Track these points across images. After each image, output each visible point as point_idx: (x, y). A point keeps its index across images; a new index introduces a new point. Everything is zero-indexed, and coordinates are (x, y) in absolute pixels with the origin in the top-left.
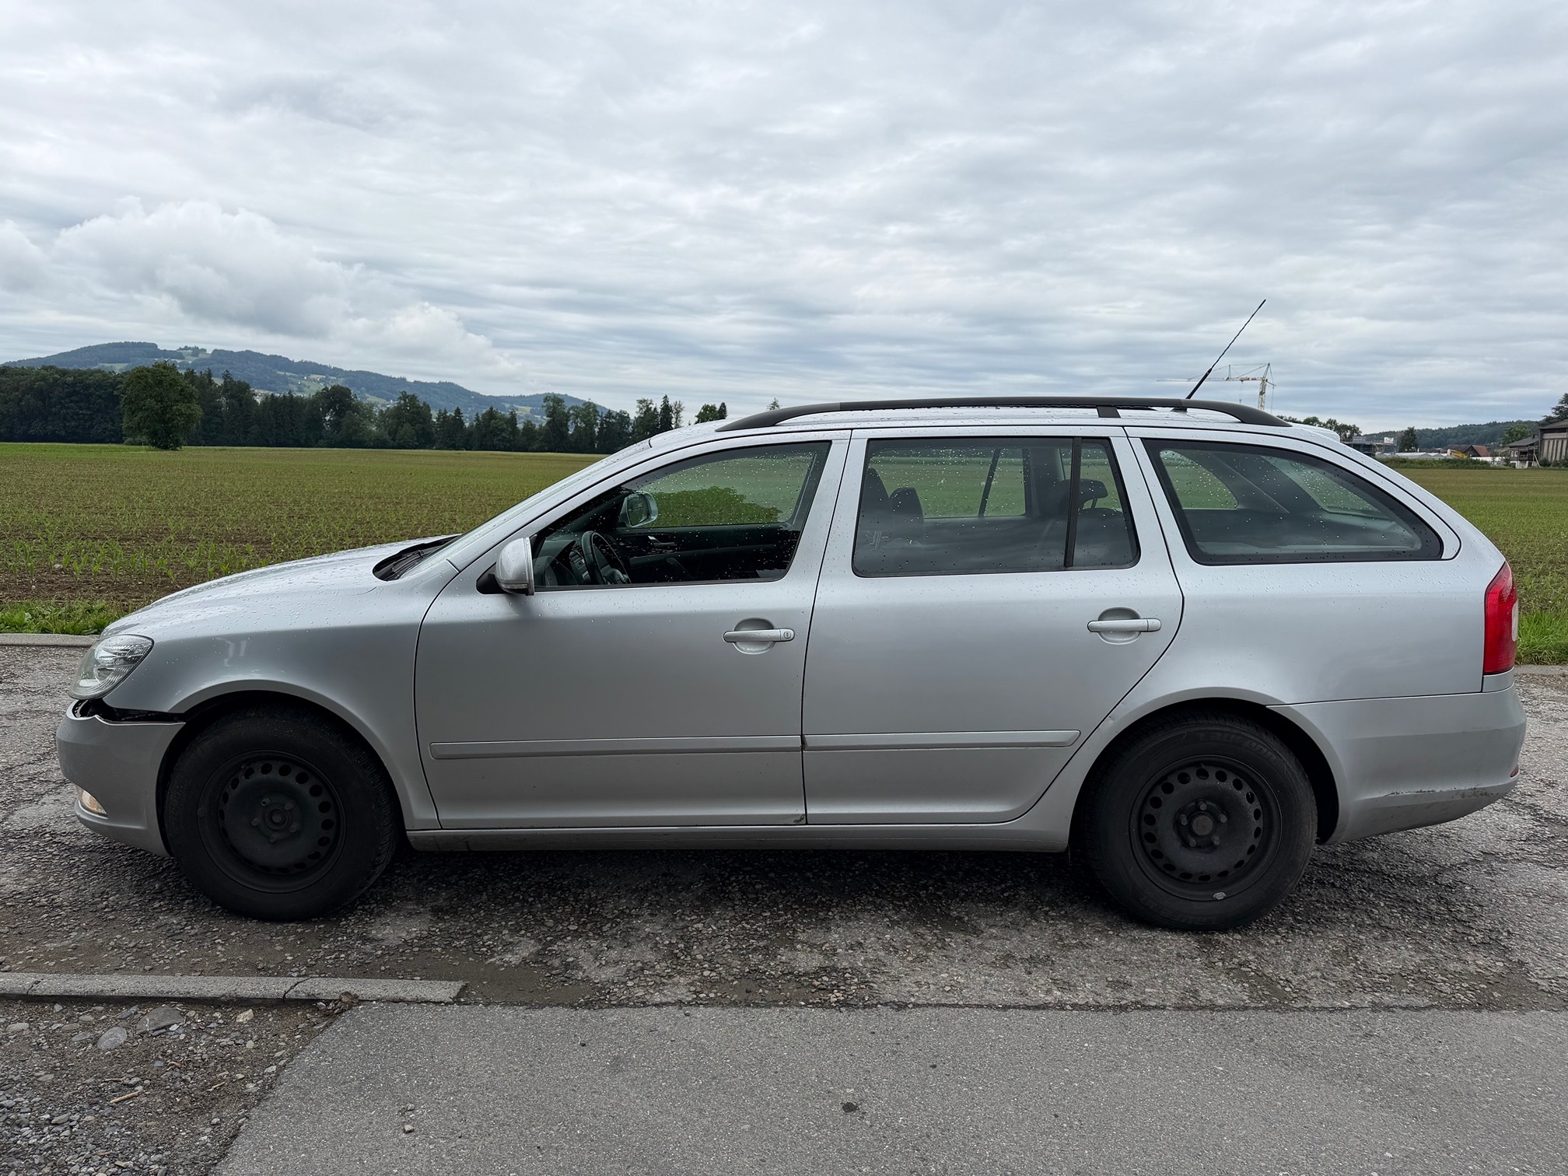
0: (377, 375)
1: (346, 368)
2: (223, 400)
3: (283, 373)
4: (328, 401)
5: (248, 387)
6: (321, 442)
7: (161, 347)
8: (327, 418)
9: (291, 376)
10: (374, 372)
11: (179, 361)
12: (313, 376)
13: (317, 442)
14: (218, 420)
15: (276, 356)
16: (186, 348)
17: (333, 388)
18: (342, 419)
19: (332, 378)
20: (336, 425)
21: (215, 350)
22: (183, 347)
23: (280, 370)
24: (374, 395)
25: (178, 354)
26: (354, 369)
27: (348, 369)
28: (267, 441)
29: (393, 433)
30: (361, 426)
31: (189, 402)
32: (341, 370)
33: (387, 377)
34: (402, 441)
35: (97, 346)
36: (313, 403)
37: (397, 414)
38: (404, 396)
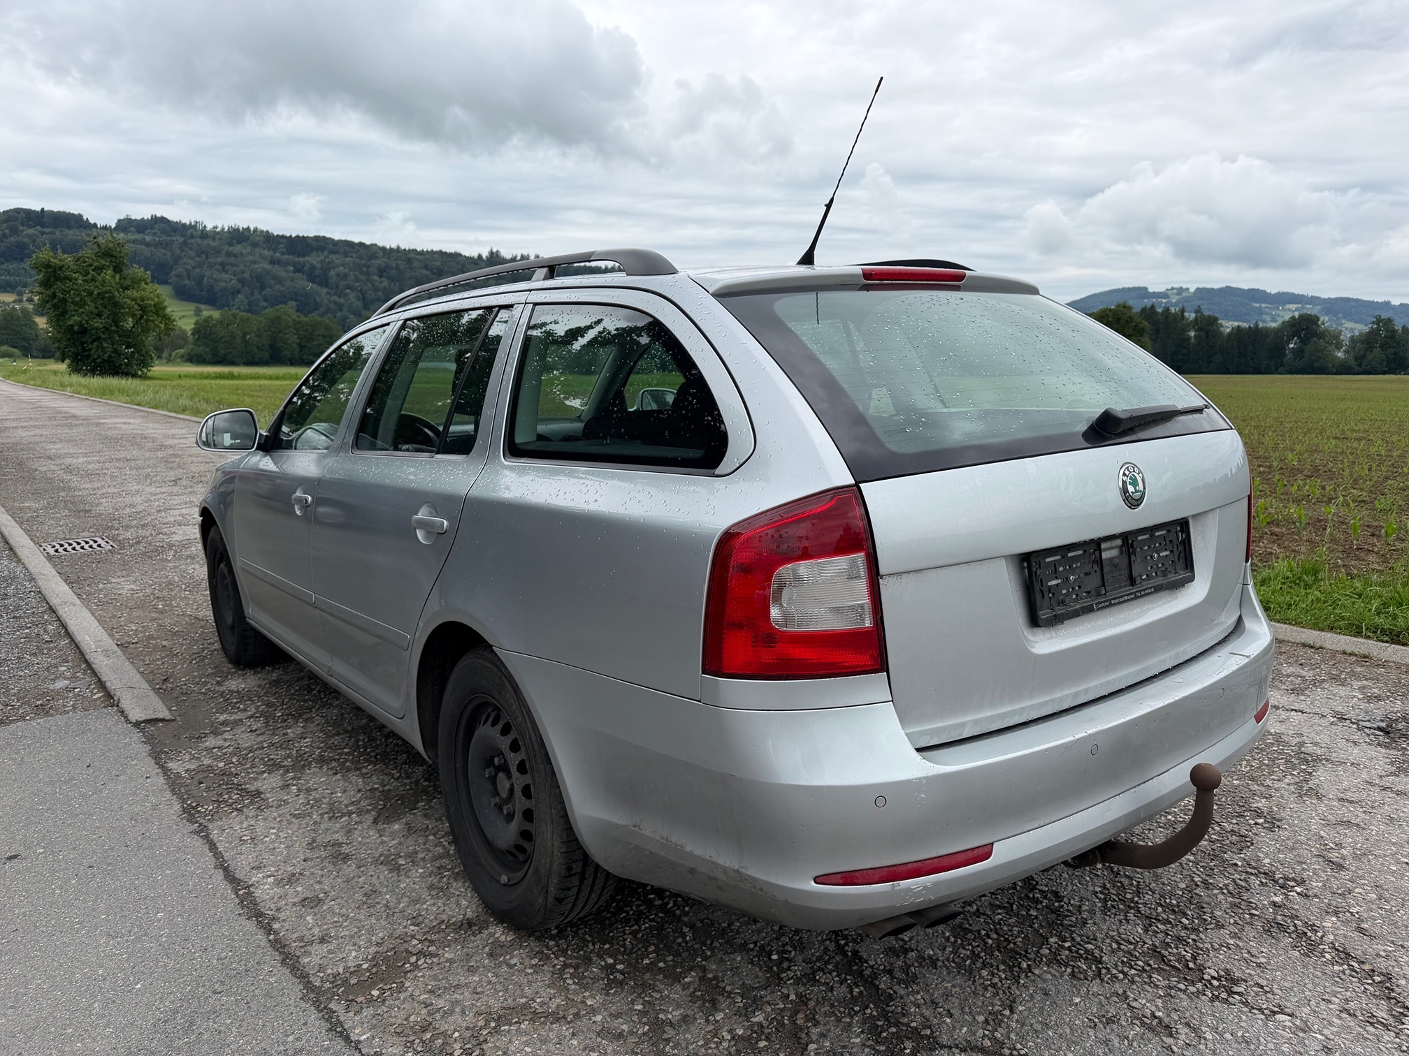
0: (1357, 300)
1: (1324, 296)
2: (1192, 334)
3: (1258, 305)
4: (1294, 329)
5: (1216, 319)
6: (1282, 369)
7: (1151, 290)
8: (1291, 346)
9: (1266, 307)
10: (1355, 297)
11: (1164, 301)
12: (1288, 306)
13: (1277, 369)
14: (1185, 351)
15: (1254, 289)
16: (1172, 289)
17: (1301, 316)
18: (1306, 347)
19: (1308, 306)
20: (1299, 352)
21: (1198, 289)
22: (1169, 288)
23: (1256, 302)
24: (1351, 321)
25: (1164, 295)
26: (1333, 296)
27: (1326, 297)
28: (1228, 369)
29: (1359, 359)
30: (1325, 352)
31: (1141, 336)
32: (1319, 298)
33: (1369, 301)
34: (1369, 367)
35: (1100, 293)
36: (1277, 331)
37: (1368, 341)
38: (1379, 320)
